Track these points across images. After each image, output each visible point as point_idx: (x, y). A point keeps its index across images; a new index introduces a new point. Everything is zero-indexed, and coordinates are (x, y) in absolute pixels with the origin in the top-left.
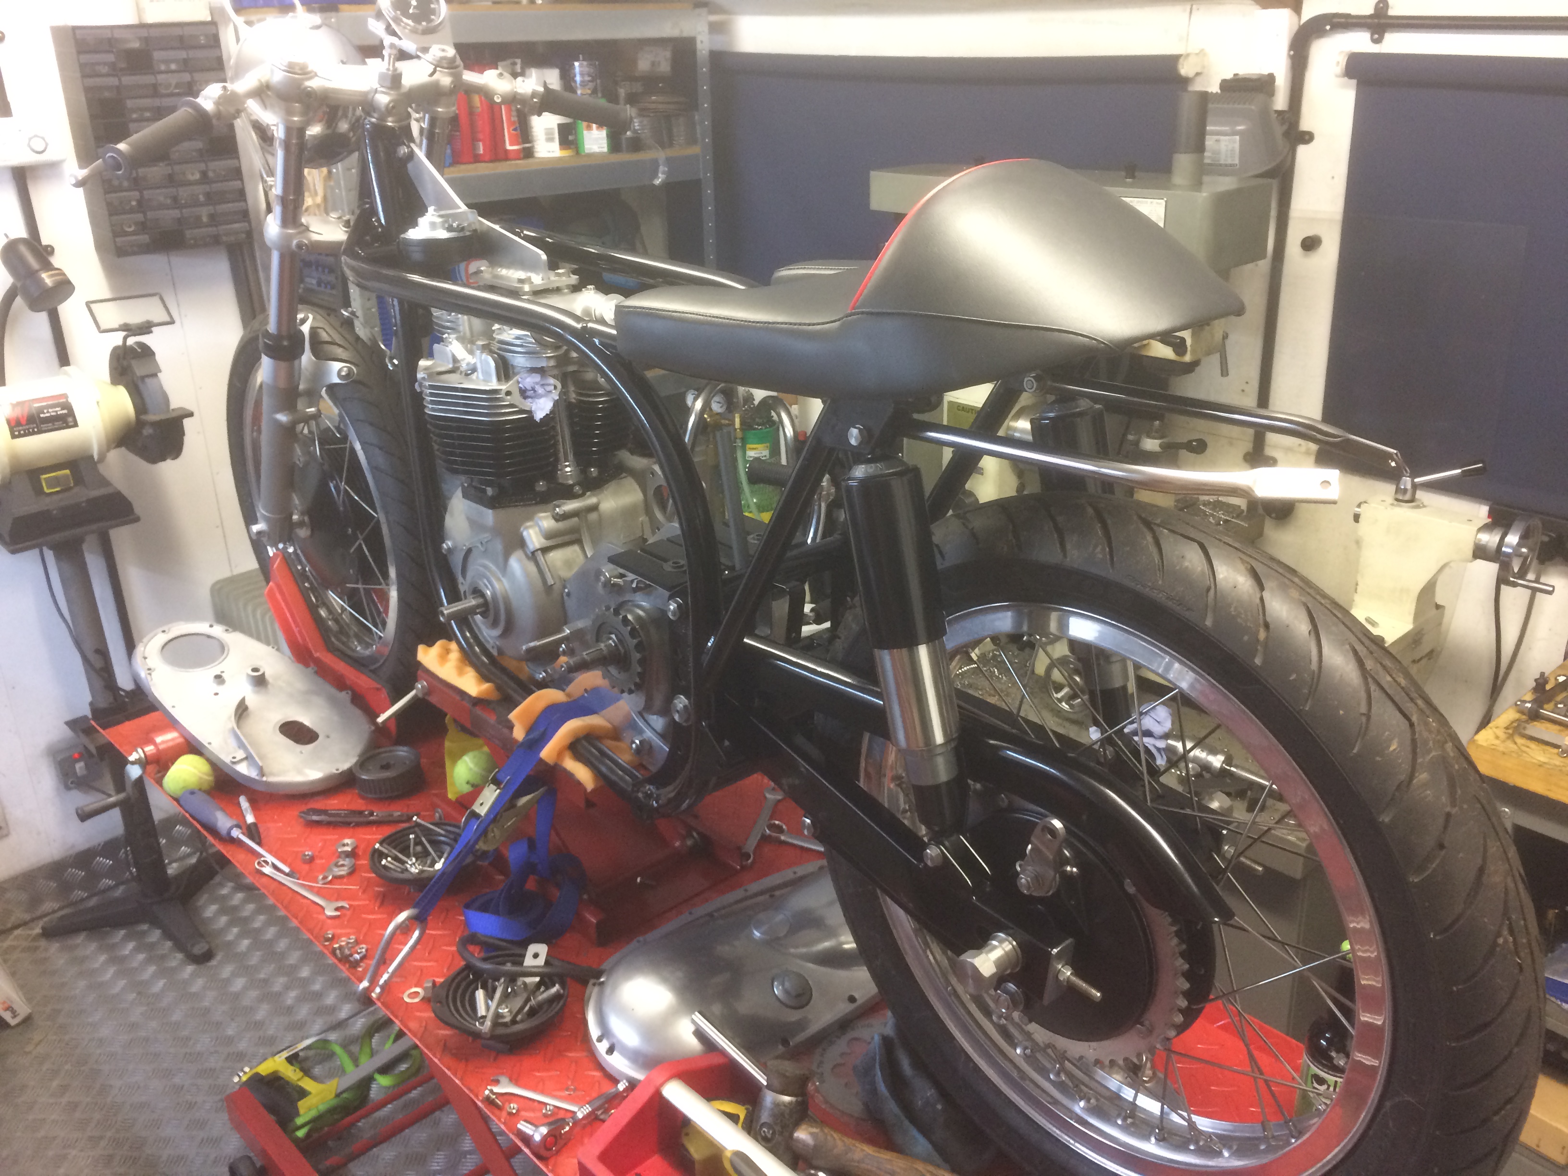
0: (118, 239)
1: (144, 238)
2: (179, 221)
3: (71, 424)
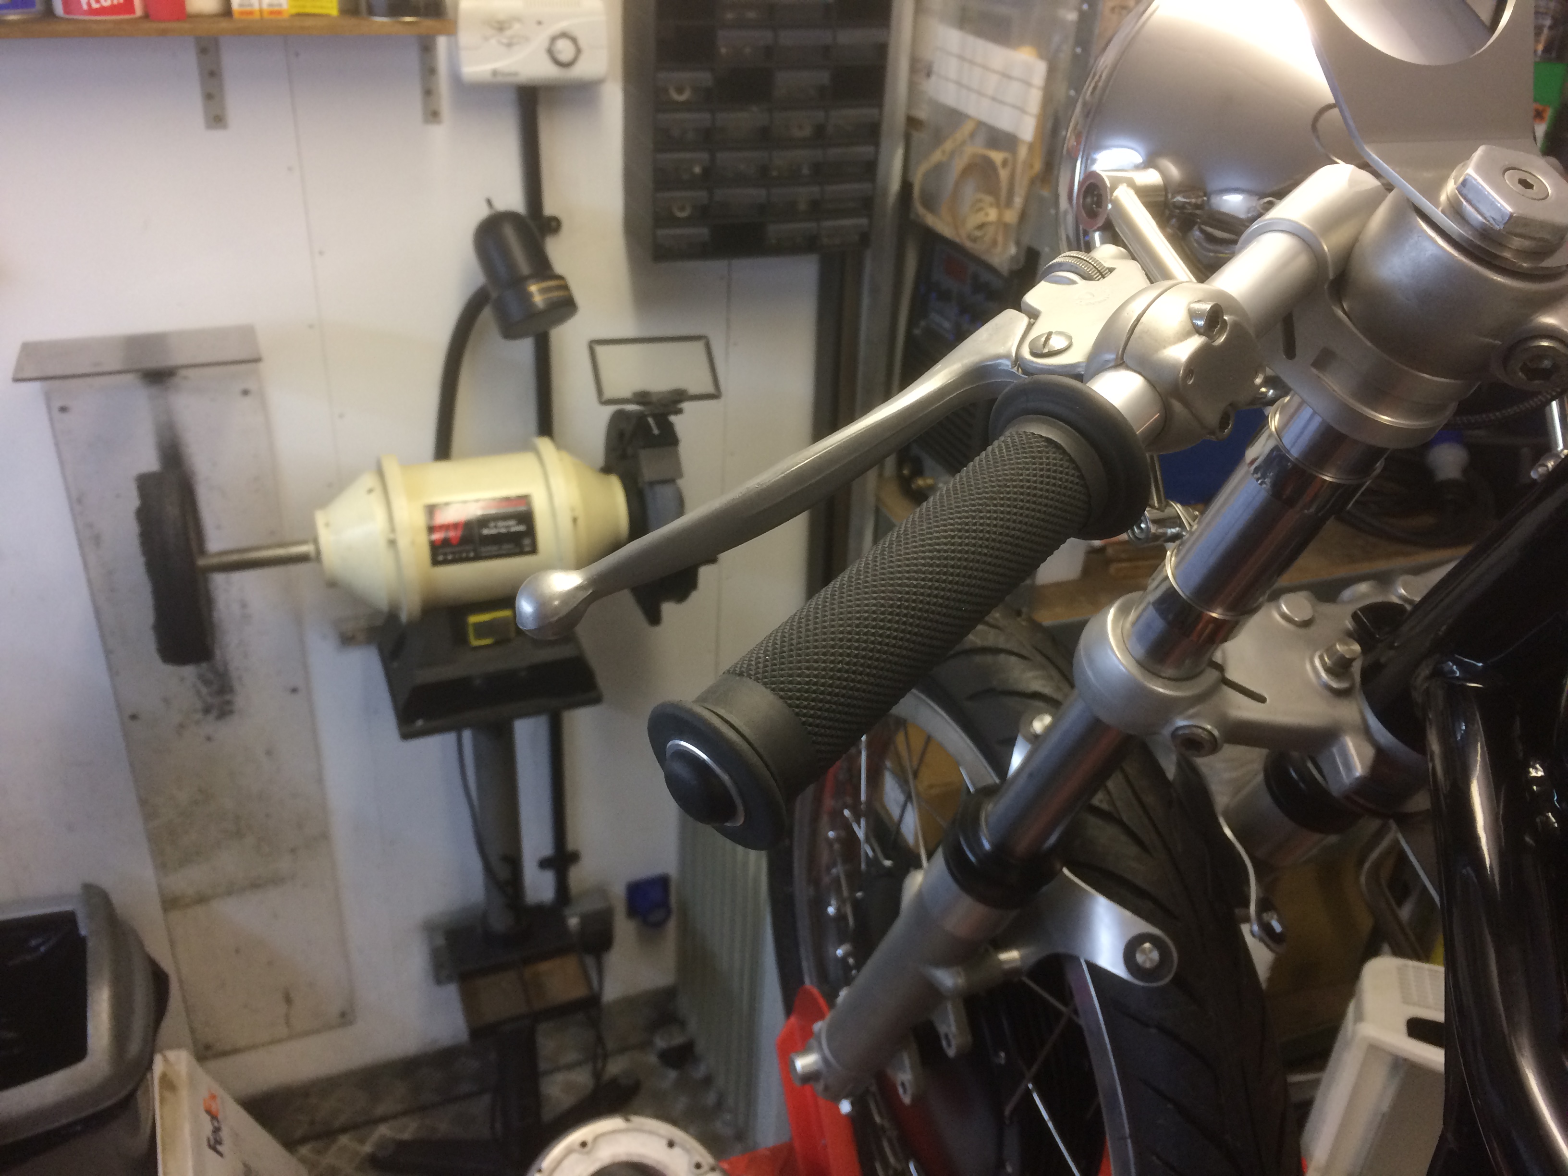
0: (660, 232)
1: (702, 232)
2: (762, 208)
3: (527, 549)
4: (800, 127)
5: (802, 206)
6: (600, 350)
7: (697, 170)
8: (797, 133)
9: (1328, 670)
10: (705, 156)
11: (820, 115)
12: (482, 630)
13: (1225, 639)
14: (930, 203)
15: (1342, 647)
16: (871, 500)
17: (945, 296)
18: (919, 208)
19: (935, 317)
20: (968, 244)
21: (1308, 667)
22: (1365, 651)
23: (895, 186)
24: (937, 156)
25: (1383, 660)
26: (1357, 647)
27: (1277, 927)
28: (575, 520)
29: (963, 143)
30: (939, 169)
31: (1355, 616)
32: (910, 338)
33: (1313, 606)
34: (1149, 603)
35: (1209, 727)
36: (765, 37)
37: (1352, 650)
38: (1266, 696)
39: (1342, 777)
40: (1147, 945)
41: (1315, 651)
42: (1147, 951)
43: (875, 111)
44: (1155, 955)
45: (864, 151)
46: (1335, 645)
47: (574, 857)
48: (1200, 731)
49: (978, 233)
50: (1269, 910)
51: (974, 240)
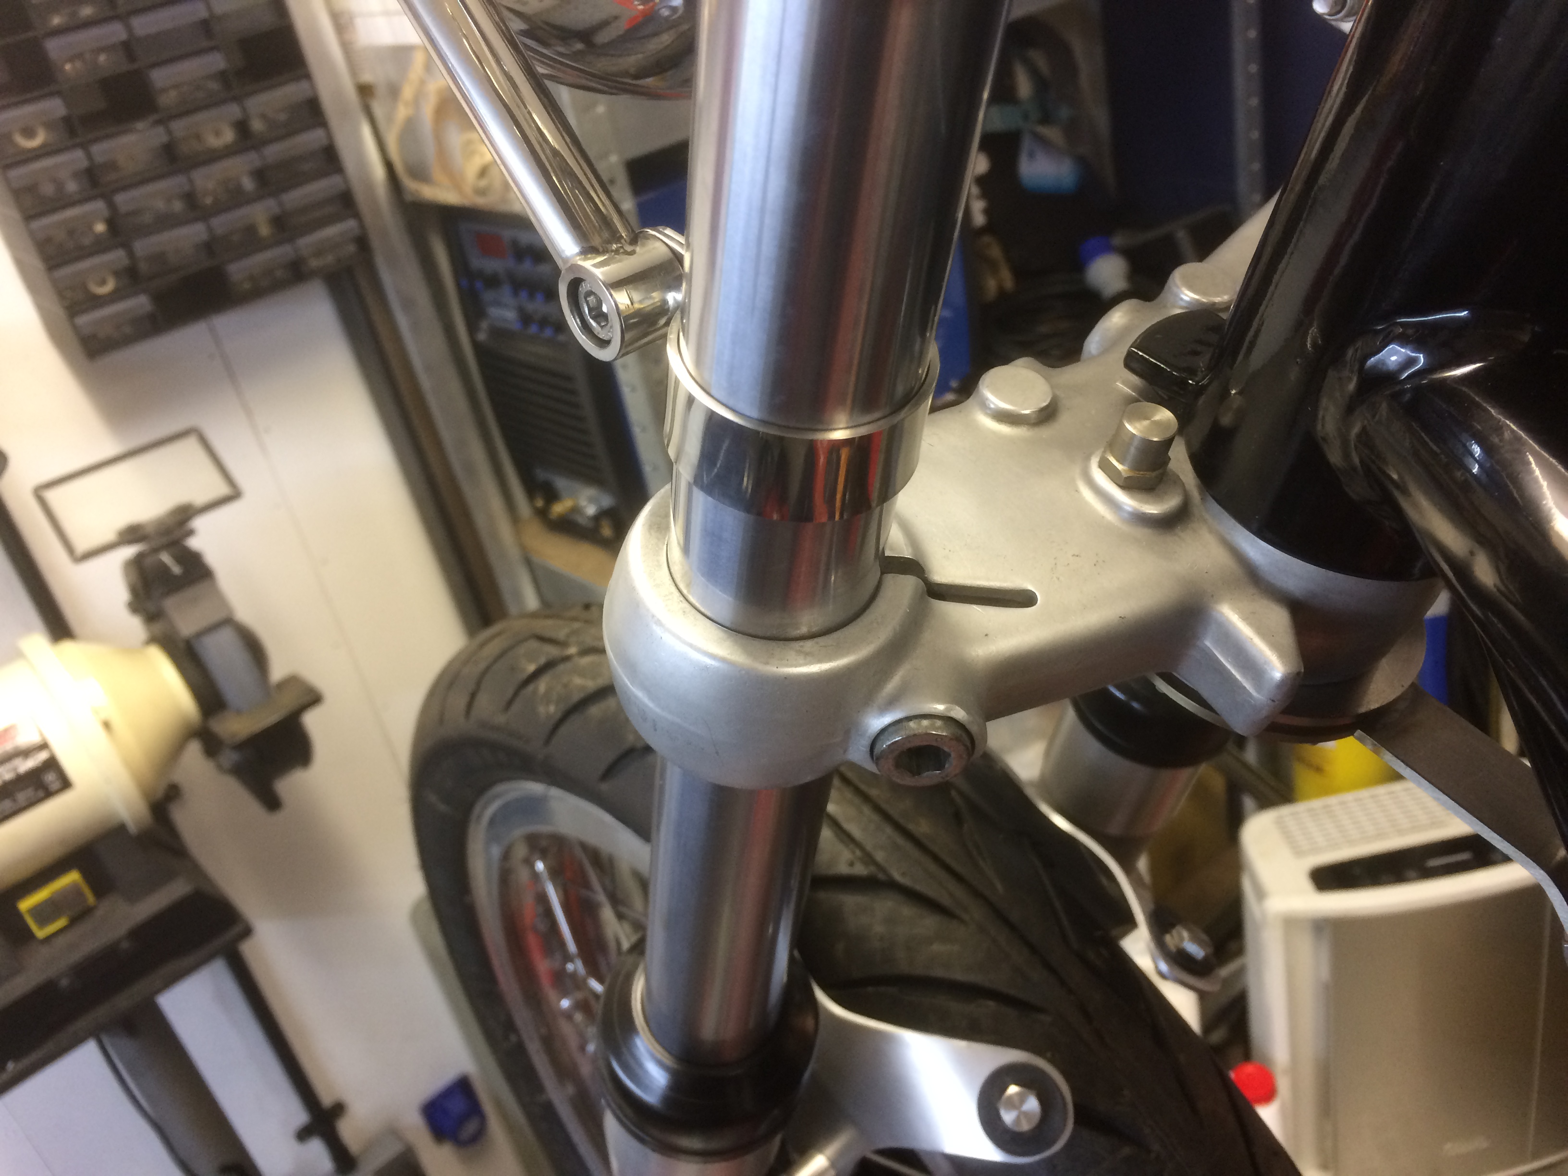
1: (141, 303)
2: (209, 247)
3: (55, 786)
4: (218, 133)
5: (264, 230)
6: (53, 496)
7: (100, 228)
8: (214, 142)
9: (1128, 485)
10: (99, 206)
11: (233, 110)
12: (44, 913)
13: (888, 491)
14: (420, 173)
15: (1138, 425)
16: (514, 553)
17: (493, 281)
18: (410, 185)
19: (495, 312)
20: (480, 202)
21: (1087, 494)
22: (1184, 418)
23: (379, 172)
24: (402, 112)
25: (1226, 420)
26: (1164, 415)
27: (1195, 950)
28: (107, 725)
29: (422, 82)
30: (410, 128)
31: (1131, 362)
32: (477, 346)
33: (1047, 378)
34: (690, 486)
35: (940, 708)
36: (115, 32)
37: (1158, 424)
38: (1030, 587)
39: (1250, 695)
40: (1013, 1089)
41: (1088, 458)
42: (1016, 1099)
43: (304, 85)
44: (1032, 1104)
45: (313, 138)
46: (1121, 426)
47: (339, 1109)
48: (925, 723)
49: (483, 183)
50: (1172, 926)
51: (481, 192)
